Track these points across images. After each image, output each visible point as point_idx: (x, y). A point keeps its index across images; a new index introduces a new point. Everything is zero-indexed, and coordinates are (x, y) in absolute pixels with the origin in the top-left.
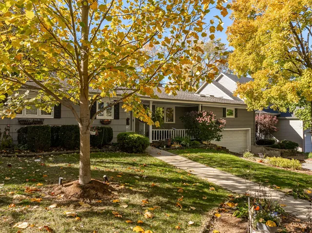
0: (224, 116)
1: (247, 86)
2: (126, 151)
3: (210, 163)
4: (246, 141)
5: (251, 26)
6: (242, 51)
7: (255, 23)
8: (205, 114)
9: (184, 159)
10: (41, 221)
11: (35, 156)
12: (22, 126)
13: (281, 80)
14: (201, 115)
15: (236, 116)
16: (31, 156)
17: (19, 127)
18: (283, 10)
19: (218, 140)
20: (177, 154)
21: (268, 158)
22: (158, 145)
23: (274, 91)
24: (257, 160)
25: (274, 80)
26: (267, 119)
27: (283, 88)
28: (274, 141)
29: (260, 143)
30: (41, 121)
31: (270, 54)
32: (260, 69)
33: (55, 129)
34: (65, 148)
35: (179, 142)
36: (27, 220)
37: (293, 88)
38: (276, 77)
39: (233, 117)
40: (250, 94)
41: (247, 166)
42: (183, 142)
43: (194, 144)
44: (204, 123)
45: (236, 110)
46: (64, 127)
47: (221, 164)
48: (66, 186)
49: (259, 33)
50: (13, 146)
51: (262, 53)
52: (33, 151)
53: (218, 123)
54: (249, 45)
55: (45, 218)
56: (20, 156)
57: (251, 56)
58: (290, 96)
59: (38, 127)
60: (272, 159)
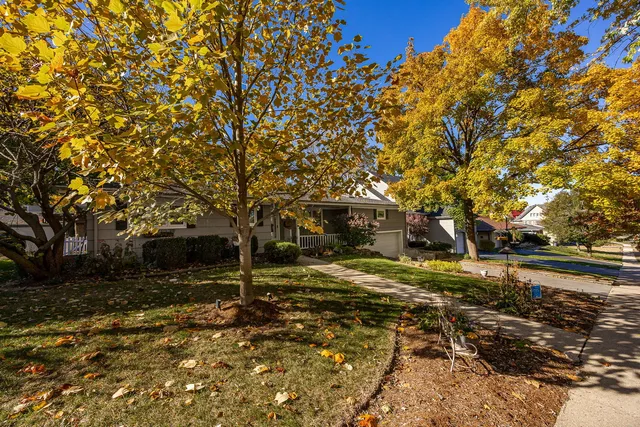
0: (375, 218)
1: (399, 185)
2: (276, 262)
3: (368, 270)
4: (398, 244)
5: (401, 122)
6: (392, 148)
7: (404, 119)
8: (357, 217)
9: (338, 267)
10: (211, 356)
11: (168, 275)
12: (149, 240)
13: (435, 179)
14: (352, 218)
15: (387, 218)
16: (164, 276)
17: (144, 241)
18: (436, 104)
19: (372, 244)
20: (331, 262)
21: (427, 261)
22: (310, 253)
23: (428, 191)
24: (417, 265)
25: (427, 179)
26: (416, 220)
27: (437, 188)
28: (425, 243)
29: (412, 245)
30: (171, 233)
31: (422, 150)
32: (412, 167)
33: (191, 241)
34: (203, 262)
35: (331, 248)
36: (192, 356)
37: (448, 186)
38: (429, 176)
39: (384, 218)
40: (402, 194)
41: (405, 271)
42: (336, 249)
43: (347, 250)
44: (356, 228)
45: (387, 211)
46: (202, 238)
47: (377, 271)
48: (225, 309)
49: (410, 127)
50: (138, 264)
51: (414, 150)
52: (165, 269)
53: (370, 226)
54: (399, 142)
55: (214, 352)
56: (150, 277)
57: (402, 154)
58: (444, 196)
59: (170, 240)
60: (433, 262)
